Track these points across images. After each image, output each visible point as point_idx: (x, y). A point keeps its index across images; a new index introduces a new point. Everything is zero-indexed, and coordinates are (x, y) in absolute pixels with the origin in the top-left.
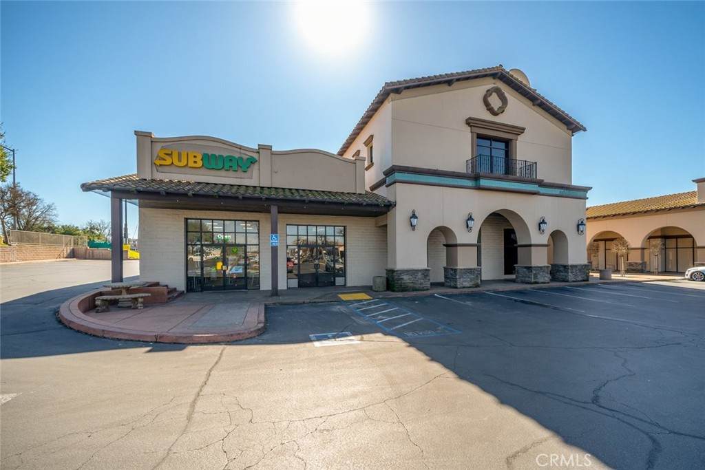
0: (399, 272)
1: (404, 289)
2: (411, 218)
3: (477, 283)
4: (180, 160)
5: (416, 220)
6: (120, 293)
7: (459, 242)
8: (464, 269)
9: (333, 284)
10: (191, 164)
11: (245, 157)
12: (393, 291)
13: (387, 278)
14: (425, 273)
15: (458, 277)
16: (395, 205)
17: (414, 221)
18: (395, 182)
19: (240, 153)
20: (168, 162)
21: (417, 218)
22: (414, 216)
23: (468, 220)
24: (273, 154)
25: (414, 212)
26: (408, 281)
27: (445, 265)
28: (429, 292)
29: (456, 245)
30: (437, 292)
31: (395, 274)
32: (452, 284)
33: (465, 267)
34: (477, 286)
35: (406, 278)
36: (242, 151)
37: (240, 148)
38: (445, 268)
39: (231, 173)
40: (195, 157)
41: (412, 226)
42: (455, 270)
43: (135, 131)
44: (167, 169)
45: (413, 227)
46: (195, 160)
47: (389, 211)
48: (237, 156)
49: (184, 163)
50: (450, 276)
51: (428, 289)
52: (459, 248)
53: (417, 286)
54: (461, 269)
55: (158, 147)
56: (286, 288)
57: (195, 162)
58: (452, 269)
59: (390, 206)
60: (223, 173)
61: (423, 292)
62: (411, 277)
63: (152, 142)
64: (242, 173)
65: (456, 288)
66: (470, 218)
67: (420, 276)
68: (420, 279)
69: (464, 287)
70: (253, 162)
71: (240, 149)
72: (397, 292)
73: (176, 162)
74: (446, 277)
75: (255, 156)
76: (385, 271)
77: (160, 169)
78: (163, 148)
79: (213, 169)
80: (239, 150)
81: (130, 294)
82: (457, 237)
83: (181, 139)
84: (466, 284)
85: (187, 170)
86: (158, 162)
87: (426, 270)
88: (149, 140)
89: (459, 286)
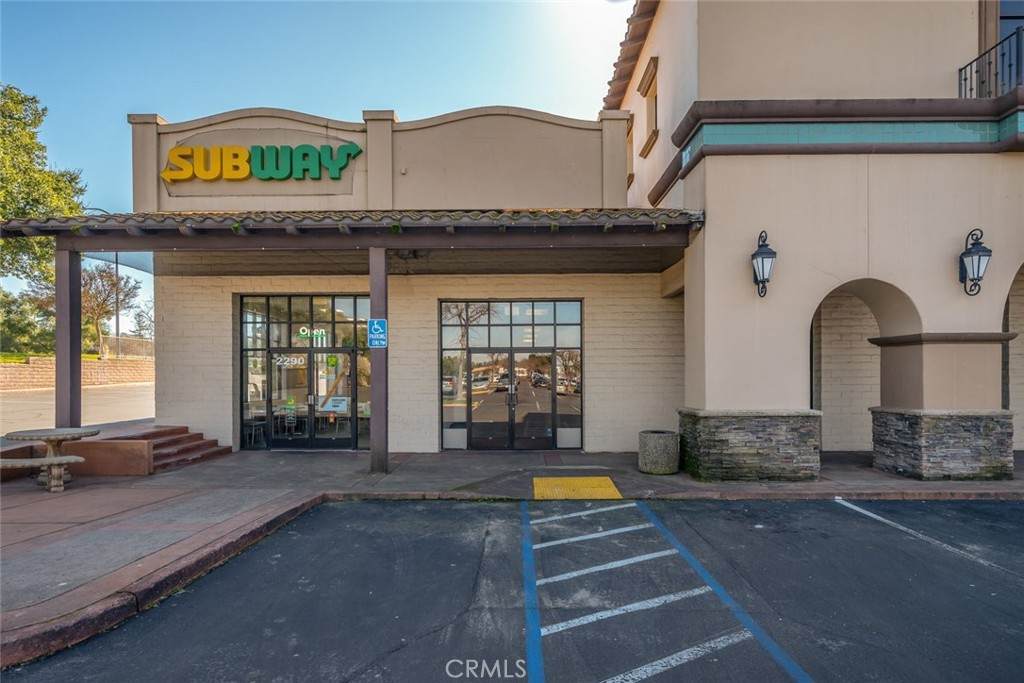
0: (712, 422)
1: (731, 473)
2: (754, 256)
3: (1004, 466)
4: (207, 168)
5: (768, 262)
6: (42, 453)
7: (929, 327)
8: (950, 418)
9: (552, 443)
10: (229, 173)
11: (335, 145)
12: (696, 476)
13: (682, 437)
14: (804, 427)
15: (923, 442)
16: (703, 223)
17: (766, 266)
18: (702, 155)
19: (327, 137)
20: (186, 174)
21: (772, 254)
22: (763, 250)
23: (968, 253)
24: (397, 130)
25: (763, 238)
26: (745, 450)
27: (877, 403)
28: (816, 489)
29: (918, 340)
30: (843, 488)
31: (699, 427)
32: (902, 463)
33: (954, 412)
34: (1001, 474)
35: (737, 441)
36: (332, 133)
37: (327, 125)
38: (874, 412)
39: (309, 186)
40: (236, 156)
41: (756, 281)
42: (914, 421)
43: (129, 116)
44: (185, 188)
45: (761, 284)
46: (236, 162)
47: (687, 246)
48: (317, 144)
49: (213, 173)
50: (892, 437)
51: (812, 478)
52: (927, 348)
53: (772, 466)
54: (938, 418)
55: (170, 143)
56: (435, 449)
57: (236, 168)
58: (902, 417)
59: (687, 228)
60: (292, 186)
61: (792, 485)
62: (752, 437)
63: (159, 134)
64: (331, 182)
65: (919, 477)
66: (976, 246)
67: (783, 433)
68: (784, 448)
69: (947, 478)
70: (353, 154)
71: (327, 127)
72: (707, 479)
73: (201, 173)
74: (878, 440)
75: (357, 139)
76: (678, 417)
77: (174, 189)
78: (180, 144)
79: (271, 179)
80: (323, 131)
81: (62, 454)
82: (922, 313)
83: (210, 123)
84: (956, 467)
85: (223, 186)
86: (168, 175)
87: (808, 417)
88: (152, 131)
89: (925, 473)
